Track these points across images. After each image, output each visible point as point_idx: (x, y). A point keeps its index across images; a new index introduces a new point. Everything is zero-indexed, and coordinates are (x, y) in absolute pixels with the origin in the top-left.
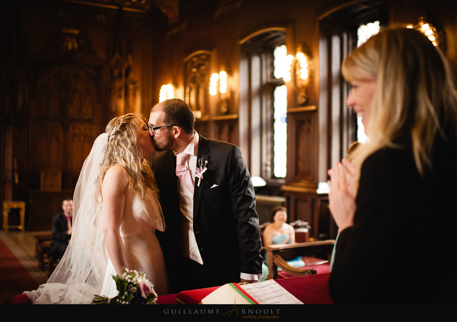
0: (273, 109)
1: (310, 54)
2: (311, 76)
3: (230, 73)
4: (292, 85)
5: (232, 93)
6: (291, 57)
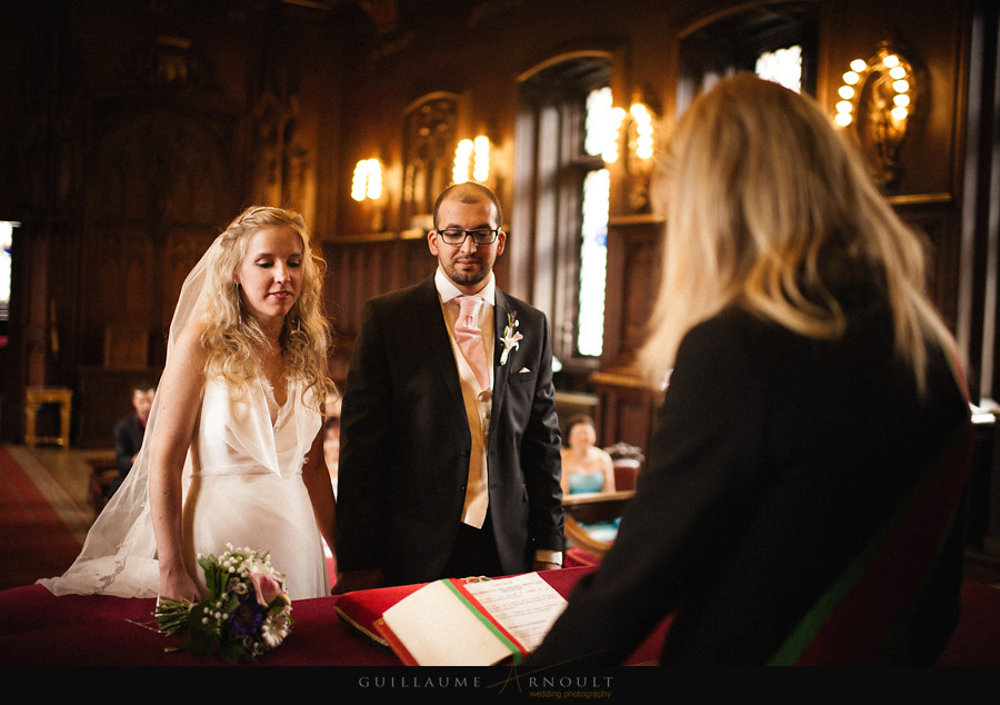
0: (580, 217)
1: (657, 108)
3: (496, 140)
4: (620, 170)
5: (499, 181)
6: (620, 112)
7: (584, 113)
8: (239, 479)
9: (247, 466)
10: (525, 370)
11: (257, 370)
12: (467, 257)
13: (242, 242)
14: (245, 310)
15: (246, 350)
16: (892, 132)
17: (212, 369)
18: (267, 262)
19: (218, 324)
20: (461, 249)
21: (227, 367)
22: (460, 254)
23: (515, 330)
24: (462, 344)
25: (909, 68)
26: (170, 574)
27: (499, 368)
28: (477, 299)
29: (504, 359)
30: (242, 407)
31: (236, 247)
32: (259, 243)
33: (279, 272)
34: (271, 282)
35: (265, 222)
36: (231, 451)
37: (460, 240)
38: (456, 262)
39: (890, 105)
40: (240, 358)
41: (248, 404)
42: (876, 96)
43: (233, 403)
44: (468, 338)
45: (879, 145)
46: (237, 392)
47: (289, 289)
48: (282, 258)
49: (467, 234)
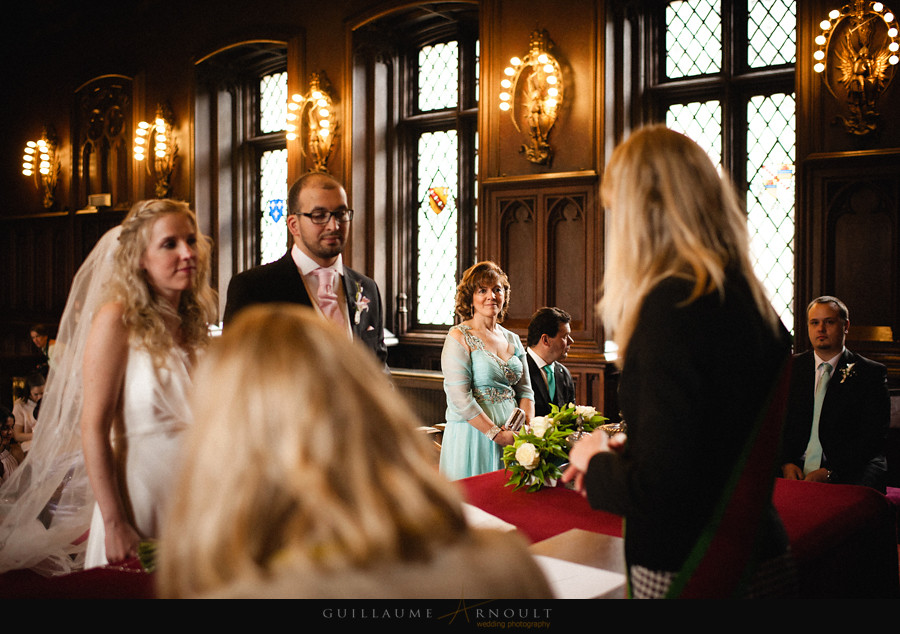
0: (258, 194)
1: (334, 94)
2: (337, 134)
3: (174, 122)
4: (298, 148)
5: (178, 158)
6: (298, 97)
7: (258, 96)
8: (163, 436)
9: (169, 423)
10: (371, 328)
11: (171, 341)
12: (332, 234)
13: (144, 231)
14: (153, 292)
15: (161, 325)
16: (544, 118)
17: (134, 341)
18: (170, 243)
19: (133, 305)
20: (327, 228)
21: (148, 340)
22: (326, 232)
23: (363, 294)
24: (324, 309)
25: (557, 64)
26: (116, 526)
27: (355, 327)
28: (331, 270)
29: (357, 319)
30: (164, 372)
31: (138, 237)
32: (161, 229)
33: (183, 250)
34: (177, 260)
35: (162, 211)
36: (157, 411)
37: (326, 220)
38: (322, 239)
39: (543, 96)
40: (158, 331)
41: (169, 370)
42: (530, 87)
43: (156, 369)
44: (330, 303)
45: (534, 129)
46: (159, 360)
47: (192, 264)
48: (183, 238)
49: (332, 214)
